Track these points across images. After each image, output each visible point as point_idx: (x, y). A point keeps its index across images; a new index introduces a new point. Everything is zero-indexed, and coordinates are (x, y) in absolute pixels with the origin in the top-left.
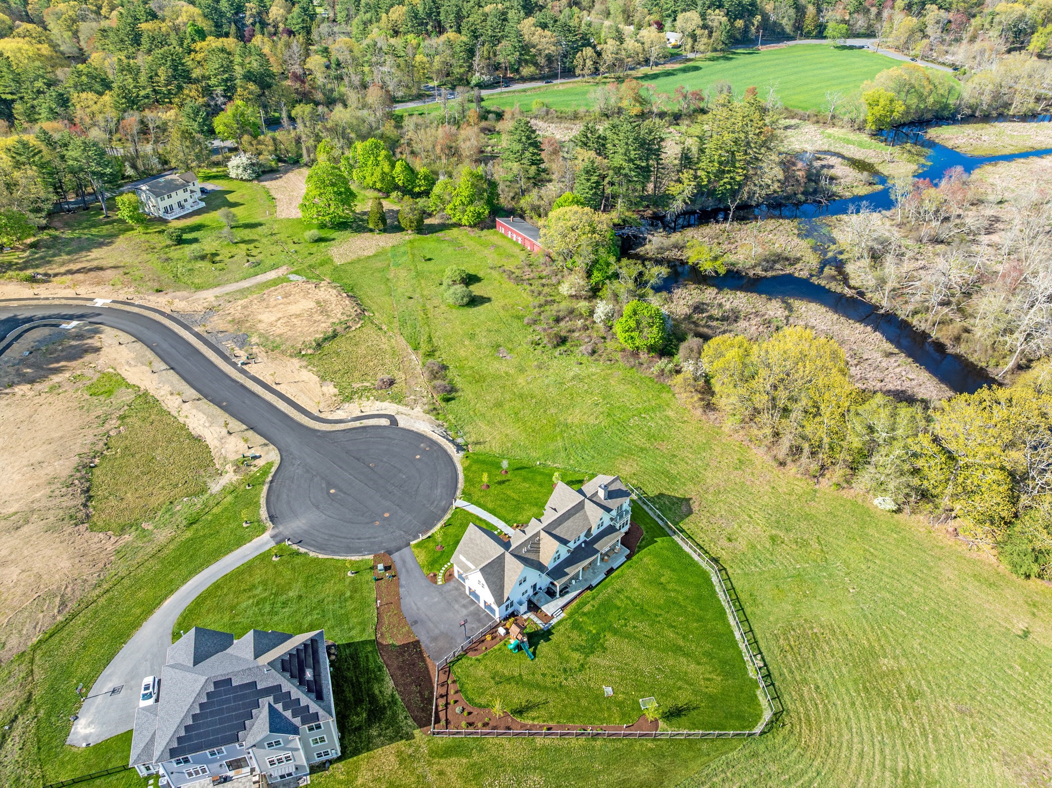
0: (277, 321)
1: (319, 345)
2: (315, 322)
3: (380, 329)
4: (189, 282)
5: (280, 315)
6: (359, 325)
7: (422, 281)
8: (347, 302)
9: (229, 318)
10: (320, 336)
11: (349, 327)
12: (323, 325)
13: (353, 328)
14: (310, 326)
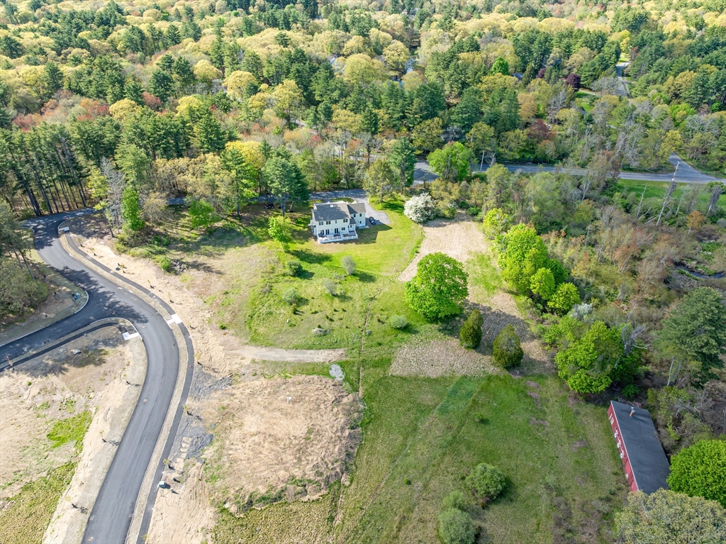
0: (252, 435)
1: (250, 503)
2: (281, 462)
3: (332, 519)
4: (253, 329)
5: (262, 429)
6: (315, 497)
7: (447, 459)
8: (336, 449)
9: (226, 402)
10: (262, 490)
11: (305, 492)
12: (282, 473)
13: (306, 499)
14: (269, 466)
